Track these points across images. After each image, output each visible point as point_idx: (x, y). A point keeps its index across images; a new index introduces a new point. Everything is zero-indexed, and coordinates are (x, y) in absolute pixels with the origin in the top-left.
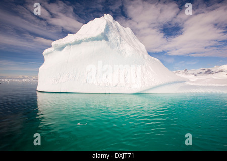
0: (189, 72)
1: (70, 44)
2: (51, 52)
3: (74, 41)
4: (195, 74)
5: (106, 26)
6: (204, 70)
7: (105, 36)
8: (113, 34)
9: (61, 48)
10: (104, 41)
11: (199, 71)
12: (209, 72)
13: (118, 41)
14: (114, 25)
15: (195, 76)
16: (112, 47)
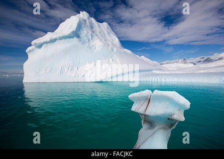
0: (188, 61)
1: (47, 43)
2: (33, 50)
3: (49, 40)
4: (194, 62)
5: (78, 24)
6: (203, 58)
7: (76, 34)
8: (85, 32)
9: (40, 46)
10: (75, 39)
11: (198, 59)
12: (208, 61)
13: (90, 37)
14: (88, 22)
15: (194, 64)
16: (83, 43)
